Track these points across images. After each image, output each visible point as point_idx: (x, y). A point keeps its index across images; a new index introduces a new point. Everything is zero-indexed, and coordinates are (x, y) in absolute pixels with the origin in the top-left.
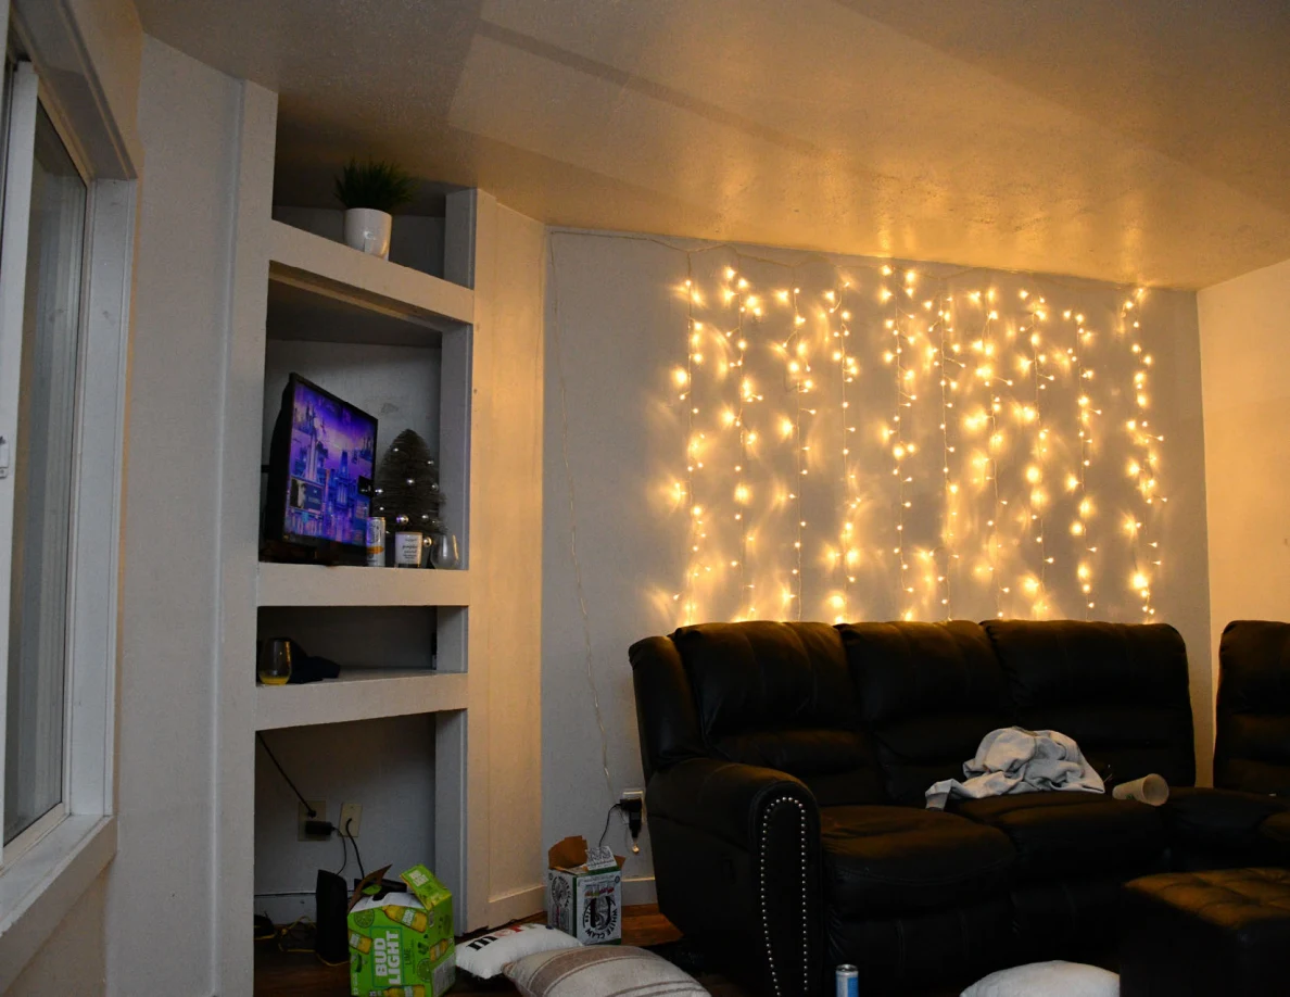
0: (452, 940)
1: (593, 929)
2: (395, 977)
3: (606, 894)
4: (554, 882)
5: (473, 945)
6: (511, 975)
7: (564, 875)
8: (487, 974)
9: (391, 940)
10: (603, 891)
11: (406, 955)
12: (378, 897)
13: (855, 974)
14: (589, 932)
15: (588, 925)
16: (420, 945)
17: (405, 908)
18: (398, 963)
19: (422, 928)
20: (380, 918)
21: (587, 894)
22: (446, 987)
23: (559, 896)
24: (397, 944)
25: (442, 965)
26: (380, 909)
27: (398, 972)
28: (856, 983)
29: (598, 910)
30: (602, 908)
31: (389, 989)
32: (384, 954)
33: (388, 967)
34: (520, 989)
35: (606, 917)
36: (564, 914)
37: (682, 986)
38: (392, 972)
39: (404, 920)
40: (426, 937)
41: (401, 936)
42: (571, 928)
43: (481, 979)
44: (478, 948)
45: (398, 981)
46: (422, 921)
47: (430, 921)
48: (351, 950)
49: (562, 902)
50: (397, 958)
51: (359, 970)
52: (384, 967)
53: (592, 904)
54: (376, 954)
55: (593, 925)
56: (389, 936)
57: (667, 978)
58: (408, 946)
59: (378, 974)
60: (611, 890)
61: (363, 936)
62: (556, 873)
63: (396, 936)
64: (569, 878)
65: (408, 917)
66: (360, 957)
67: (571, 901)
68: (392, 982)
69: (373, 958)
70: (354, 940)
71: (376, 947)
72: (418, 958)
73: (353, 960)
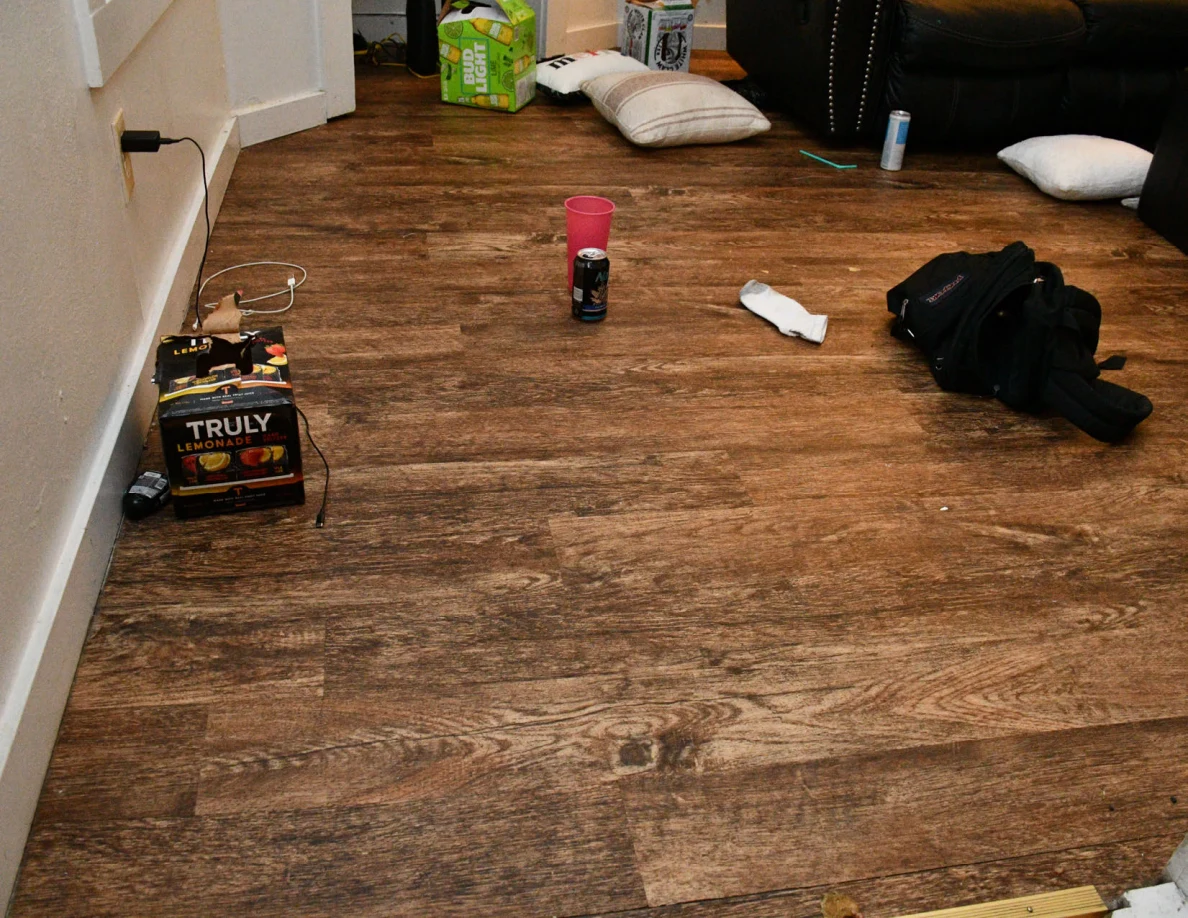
0: (533, 58)
1: (663, 63)
2: (481, 85)
3: (679, 30)
4: (630, 15)
5: (552, 65)
6: (588, 91)
7: (640, 9)
8: (565, 89)
9: (479, 52)
10: (676, 27)
11: (492, 67)
12: (467, 11)
13: (908, 119)
14: (659, 64)
15: (659, 58)
16: (505, 58)
17: (492, 22)
18: (484, 74)
19: (508, 40)
20: (468, 30)
21: (661, 28)
22: (528, 99)
23: (634, 29)
24: (484, 56)
25: (524, 79)
26: (468, 21)
27: (484, 81)
28: (907, 126)
29: (669, 45)
30: (673, 43)
31: (476, 96)
32: (471, 64)
33: (476, 77)
34: (595, 104)
35: (676, 52)
36: (638, 46)
37: (746, 112)
38: (478, 81)
39: (491, 33)
40: (511, 49)
41: (488, 47)
42: (643, 58)
43: (561, 94)
44: (557, 67)
45: (484, 90)
46: (507, 36)
47: (515, 35)
48: (441, 59)
49: (637, 34)
50: (484, 69)
51: (449, 78)
52: (472, 76)
53: (665, 38)
54: (465, 64)
55: (664, 58)
56: (477, 47)
57: (733, 105)
58: (493, 58)
59: (466, 82)
60: (684, 27)
61: (452, 46)
62: (632, 7)
63: (483, 48)
64: (645, 12)
65: (495, 30)
66: (450, 67)
67: (645, 33)
68: (479, 90)
69: (462, 67)
70: (444, 50)
71: (464, 58)
72: (503, 69)
73: (444, 68)
